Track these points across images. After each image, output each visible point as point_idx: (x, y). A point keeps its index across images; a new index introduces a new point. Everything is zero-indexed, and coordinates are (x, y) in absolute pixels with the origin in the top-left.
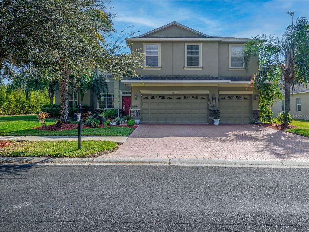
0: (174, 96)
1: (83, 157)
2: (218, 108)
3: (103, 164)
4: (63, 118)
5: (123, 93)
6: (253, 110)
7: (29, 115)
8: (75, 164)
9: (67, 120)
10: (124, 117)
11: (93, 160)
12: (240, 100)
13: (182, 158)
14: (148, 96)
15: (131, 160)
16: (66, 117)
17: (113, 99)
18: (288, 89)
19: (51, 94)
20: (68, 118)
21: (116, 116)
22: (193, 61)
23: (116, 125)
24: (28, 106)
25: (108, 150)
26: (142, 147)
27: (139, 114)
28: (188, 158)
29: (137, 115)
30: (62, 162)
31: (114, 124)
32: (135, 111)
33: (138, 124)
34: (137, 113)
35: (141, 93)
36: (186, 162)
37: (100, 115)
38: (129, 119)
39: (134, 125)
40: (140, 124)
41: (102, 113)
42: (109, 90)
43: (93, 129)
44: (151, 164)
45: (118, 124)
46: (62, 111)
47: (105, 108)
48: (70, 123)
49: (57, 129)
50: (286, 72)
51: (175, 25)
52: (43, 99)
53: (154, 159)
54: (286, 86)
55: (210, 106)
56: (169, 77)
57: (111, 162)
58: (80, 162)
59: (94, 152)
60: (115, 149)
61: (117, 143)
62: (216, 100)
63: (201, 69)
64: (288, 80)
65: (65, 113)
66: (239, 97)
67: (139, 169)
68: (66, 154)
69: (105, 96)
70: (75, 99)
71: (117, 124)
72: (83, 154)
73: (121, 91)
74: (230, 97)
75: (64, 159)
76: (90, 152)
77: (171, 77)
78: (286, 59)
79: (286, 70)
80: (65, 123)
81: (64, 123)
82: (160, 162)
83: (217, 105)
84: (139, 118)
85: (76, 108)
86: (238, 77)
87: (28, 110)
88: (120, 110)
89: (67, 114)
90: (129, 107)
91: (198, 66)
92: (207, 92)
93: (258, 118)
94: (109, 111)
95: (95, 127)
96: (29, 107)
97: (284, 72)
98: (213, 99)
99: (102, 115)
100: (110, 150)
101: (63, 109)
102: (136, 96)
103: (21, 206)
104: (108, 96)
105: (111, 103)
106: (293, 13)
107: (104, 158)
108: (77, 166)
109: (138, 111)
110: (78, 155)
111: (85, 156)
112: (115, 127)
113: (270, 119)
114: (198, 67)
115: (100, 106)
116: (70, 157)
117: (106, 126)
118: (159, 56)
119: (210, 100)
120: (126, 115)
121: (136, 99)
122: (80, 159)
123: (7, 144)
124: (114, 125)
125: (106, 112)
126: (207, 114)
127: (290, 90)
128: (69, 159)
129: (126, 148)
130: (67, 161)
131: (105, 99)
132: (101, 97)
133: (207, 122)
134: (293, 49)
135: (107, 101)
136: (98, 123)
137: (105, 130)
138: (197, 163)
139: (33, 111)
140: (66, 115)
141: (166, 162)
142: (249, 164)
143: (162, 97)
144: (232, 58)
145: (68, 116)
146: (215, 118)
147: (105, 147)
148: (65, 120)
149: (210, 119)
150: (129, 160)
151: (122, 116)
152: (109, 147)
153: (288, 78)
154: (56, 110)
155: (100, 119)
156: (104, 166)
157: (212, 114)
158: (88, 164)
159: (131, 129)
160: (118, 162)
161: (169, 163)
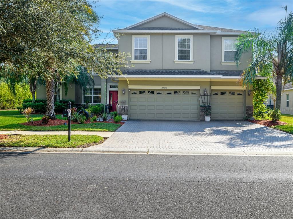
0: (164, 91)
1: (73, 147)
2: (210, 104)
3: (90, 153)
4: (49, 114)
5: (111, 87)
6: (246, 106)
7: (7, 110)
8: (67, 153)
9: (53, 116)
10: (111, 113)
11: (82, 150)
12: (233, 96)
13: (160, 149)
14: (136, 91)
15: (115, 150)
16: (53, 113)
17: (100, 93)
18: (280, 85)
19: (33, 88)
20: (54, 114)
21: (103, 112)
22: (184, 55)
23: (102, 122)
24: (5, 101)
25: (94, 142)
26: (126, 141)
27: (127, 110)
28: (165, 149)
29: (125, 111)
30: (56, 151)
31: (100, 120)
32: (122, 107)
33: (126, 120)
34: (124, 109)
35: (129, 88)
36: (162, 152)
37: (86, 111)
38: (116, 115)
39: (122, 121)
40: (127, 120)
41: (88, 109)
42: (95, 83)
43: (79, 125)
44: (132, 153)
45: (105, 120)
46: (48, 107)
47: (91, 103)
48: (56, 119)
49: (44, 125)
50: (277, 67)
51: (166, 16)
52: (22, 93)
53: (134, 150)
54: (277, 81)
55: (201, 101)
56: (158, 72)
57: (98, 151)
58: (71, 151)
59: (82, 143)
60: (101, 142)
61: (103, 137)
62: (207, 95)
63: (193, 63)
64: (280, 76)
65: (51, 108)
66: (232, 93)
67: (121, 156)
68: (58, 145)
69: (91, 90)
70: (59, 93)
71: (103, 120)
72: (73, 146)
73: (109, 85)
74: (223, 93)
75: (57, 149)
76: (79, 143)
77: (161, 71)
78: (278, 54)
79: (278, 65)
80: (52, 119)
81: (50, 118)
82: (139, 152)
83: (209, 101)
84: (127, 114)
85: (59, 103)
86: (231, 71)
87: (5, 105)
88: (107, 105)
89: (53, 109)
90: (116, 102)
91: (190, 59)
92: (198, 87)
93: (251, 115)
94: (95, 107)
95: (82, 123)
96: (7, 101)
97: (276, 68)
98: (204, 95)
99: (88, 111)
100: (97, 143)
101: (49, 105)
102: (123, 91)
103: (37, 173)
104: (95, 90)
105: (98, 97)
106: (287, 6)
107: (92, 148)
108: (69, 154)
109: (125, 107)
110: (69, 146)
111: (75, 146)
112: (101, 123)
113: (263, 116)
114: (189, 61)
115: (85, 101)
116: (62, 147)
117: (92, 122)
118: (148, 49)
119: (201, 96)
120: (113, 111)
121: (124, 94)
122: (71, 149)
123: (4, 137)
124: (101, 122)
125: (92, 107)
126: (198, 110)
127: (281, 86)
128: (61, 149)
129: (112, 142)
130: (60, 151)
131: (91, 93)
132: (86, 91)
133: (198, 118)
134: (286, 43)
135: (93, 95)
136: (84, 119)
137: (92, 125)
138: (171, 153)
139: (11, 106)
140: (53, 111)
141: (145, 152)
142: (216, 154)
143: (151, 92)
144: (225, 51)
145: (54, 112)
146: (206, 114)
147: (92, 140)
148: (52, 116)
149: (201, 116)
150: (114, 150)
151: (110, 112)
152: (96, 140)
153: (280, 74)
154: (39, 105)
155: (86, 114)
156: (91, 154)
157: (203, 110)
158: (78, 153)
159: (117, 125)
160: (103, 152)
161: (148, 152)
